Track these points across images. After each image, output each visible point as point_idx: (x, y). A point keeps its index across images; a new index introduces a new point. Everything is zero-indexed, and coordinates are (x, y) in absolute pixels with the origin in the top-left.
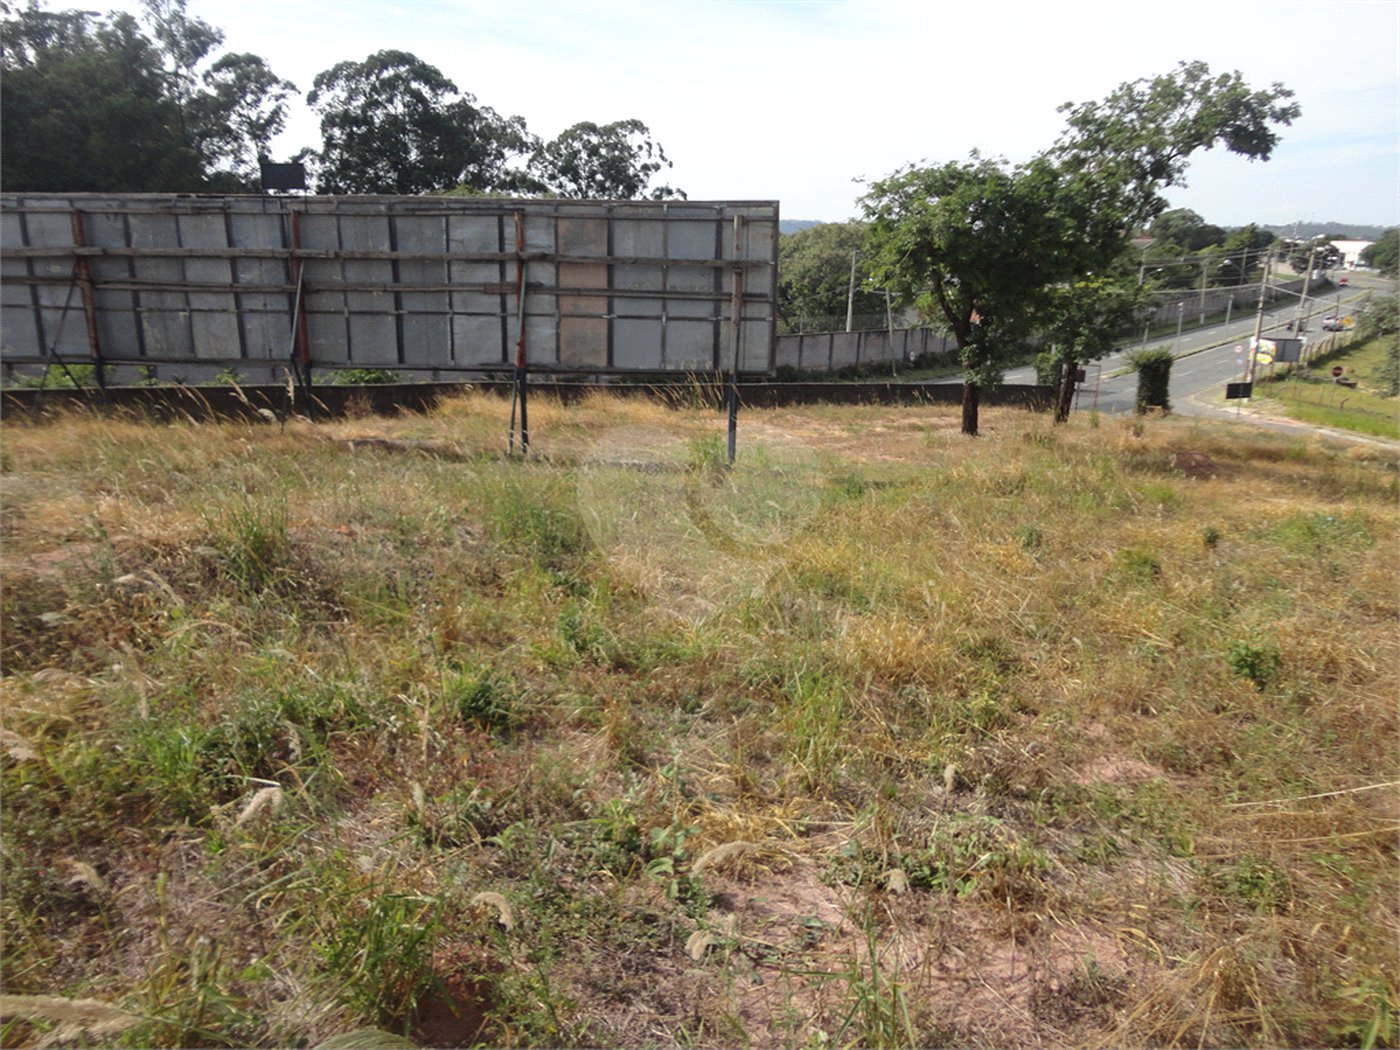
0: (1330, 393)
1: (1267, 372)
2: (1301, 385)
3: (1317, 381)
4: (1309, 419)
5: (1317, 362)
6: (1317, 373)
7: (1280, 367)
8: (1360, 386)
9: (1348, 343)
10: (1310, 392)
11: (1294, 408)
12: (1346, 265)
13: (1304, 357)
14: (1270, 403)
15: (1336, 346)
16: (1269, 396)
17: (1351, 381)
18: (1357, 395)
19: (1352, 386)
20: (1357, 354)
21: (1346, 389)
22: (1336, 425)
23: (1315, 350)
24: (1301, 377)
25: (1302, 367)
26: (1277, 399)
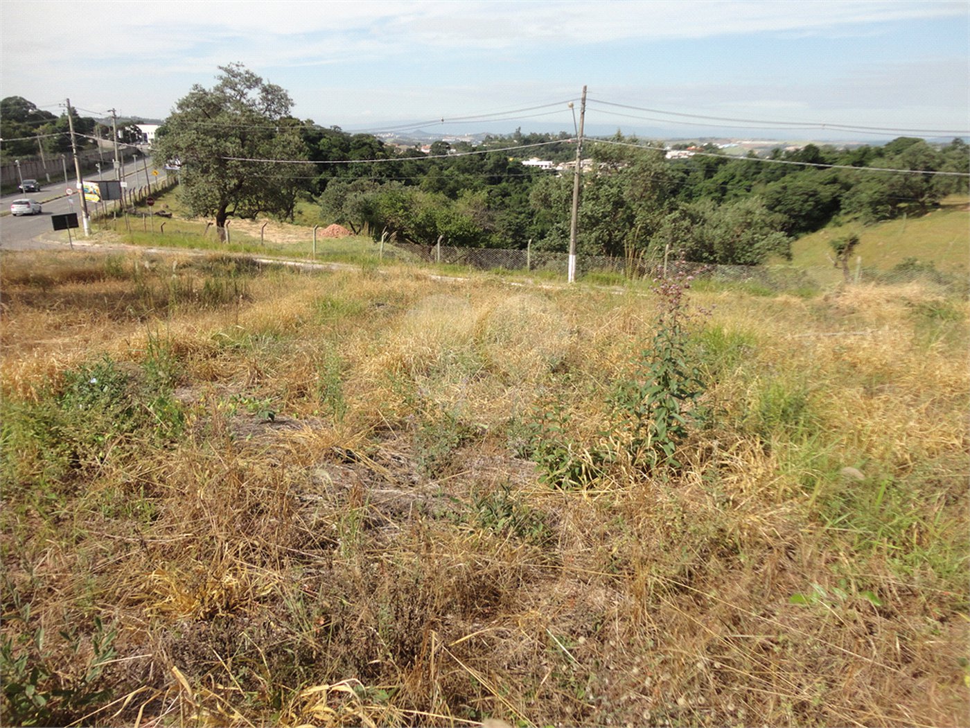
0: (154, 223)
2: (132, 219)
3: (141, 216)
4: (140, 243)
5: (141, 203)
6: (142, 210)
7: (111, 205)
8: (174, 216)
9: (160, 189)
10: (137, 223)
11: (127, 235)
12: (149, 142)
13: (128, 199)
14: (108, 234)
15: (152, 191)
16: (107, 228)
17: (167, 213)
18: (173, 222)
19: (169, 216)
20: (167, 196)
21: (164, 220)
22: (162, 245)
23: (137, 194)
24: (130, 213)
25: (131, 206)
26: (112, 230)
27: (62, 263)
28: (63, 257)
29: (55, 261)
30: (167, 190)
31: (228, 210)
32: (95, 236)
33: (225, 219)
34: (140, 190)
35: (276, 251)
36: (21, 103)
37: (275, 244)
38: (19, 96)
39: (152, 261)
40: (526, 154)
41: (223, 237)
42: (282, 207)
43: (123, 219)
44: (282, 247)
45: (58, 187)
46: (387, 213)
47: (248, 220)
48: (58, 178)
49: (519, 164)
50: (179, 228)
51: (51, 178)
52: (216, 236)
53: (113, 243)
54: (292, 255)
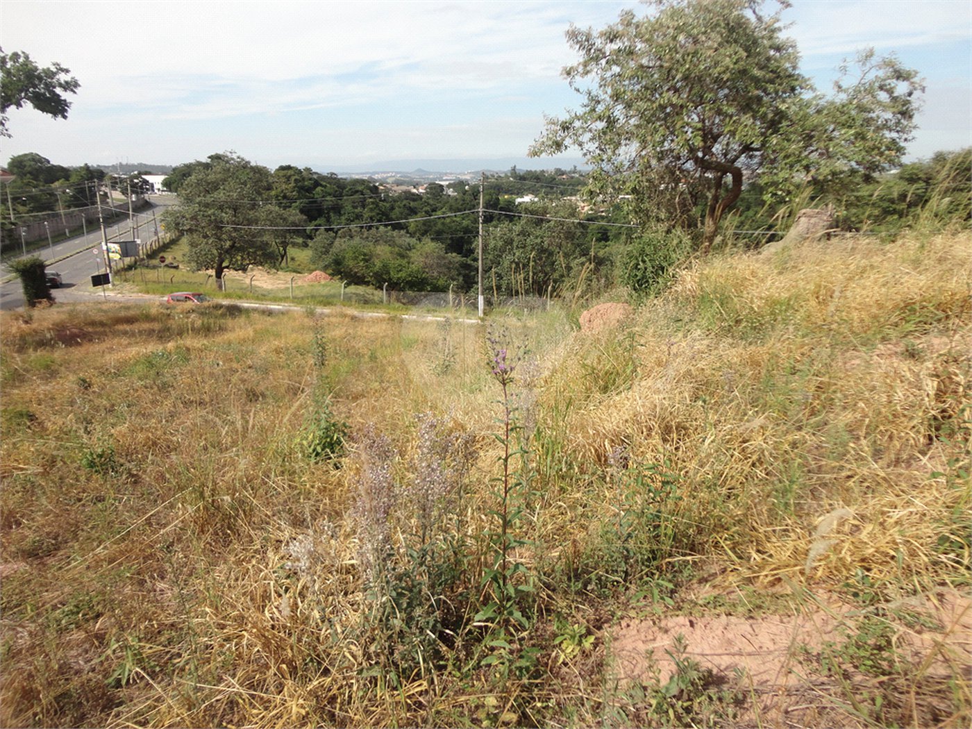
0: (163, 274)
1: (121, 265)
2: (145, 271)
3: (153, 267)
4: (154, 292)
5: (152, 255)
6: (153, 262)
7: (128, 260)
8: (180, 266)
9: (167, 241)
10: (151, 275)
11: (143, 287)
12: (156, 191)
14: (128, 286)
15: (161, 244)
16: (126, 281)
17: (175, 264)
18: (180, 273)
19: (176, 267)
20: (175, 247)
21: (172, 270)
23: (148, 247)
24: (144, 266)
25: (143, 259)
26: (131, 282)
27: (105, 312)
28: (104, 307)
29: (101, 310)
30: (173, 242)
31: (224, 265)
32: (117, 287)
33: (222, 271)
34: (151, 245)
35: (263, 296)
36: (36, 159)
37: (265, 290)
38: (34, 152)
39: (167, 309)
40: (520, 193)
41: (220, 287)
42: (271, 259)
43: (138, 271)
44: (270, 292)
45: (77, 241)
46: (351, 263)
47: (240, 272)
48: (77, 232)
49: (511, 203)
50: (185, 279)
51: (70, 232)
52: (215, 286)
53: (133, 292)
54: (276, 300)
